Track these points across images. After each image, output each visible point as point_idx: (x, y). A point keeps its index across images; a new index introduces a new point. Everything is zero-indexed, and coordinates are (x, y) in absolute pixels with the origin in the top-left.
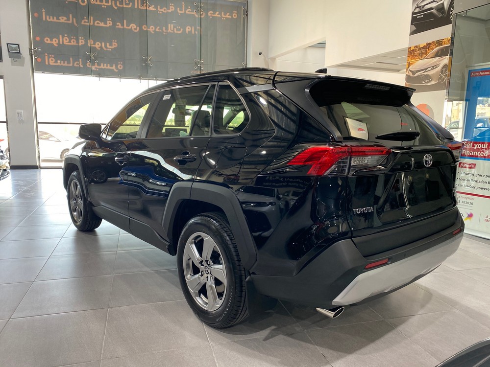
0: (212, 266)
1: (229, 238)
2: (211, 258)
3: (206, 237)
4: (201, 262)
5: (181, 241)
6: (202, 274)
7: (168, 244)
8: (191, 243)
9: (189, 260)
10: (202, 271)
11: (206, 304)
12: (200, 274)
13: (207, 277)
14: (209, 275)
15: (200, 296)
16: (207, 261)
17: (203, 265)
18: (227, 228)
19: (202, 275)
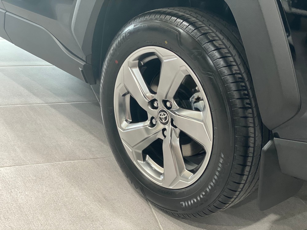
0: (177, 110)
1: (220, 53)
2: (175, 98)
3: (168, 56)
4: (152, 103)
5: (110, 60)
6: (151, 122)
7: (83, 63)
8: (133, 66)
9: (124, 95)
10: (152, 118)
11: (159, 174)
12: (148, 122)
13: (164, 130)
14: (169, 127)
15: (144, 159)
16: (165, 102)
17: (156, 108)
18: (220, 42)
19: (152, 125)
